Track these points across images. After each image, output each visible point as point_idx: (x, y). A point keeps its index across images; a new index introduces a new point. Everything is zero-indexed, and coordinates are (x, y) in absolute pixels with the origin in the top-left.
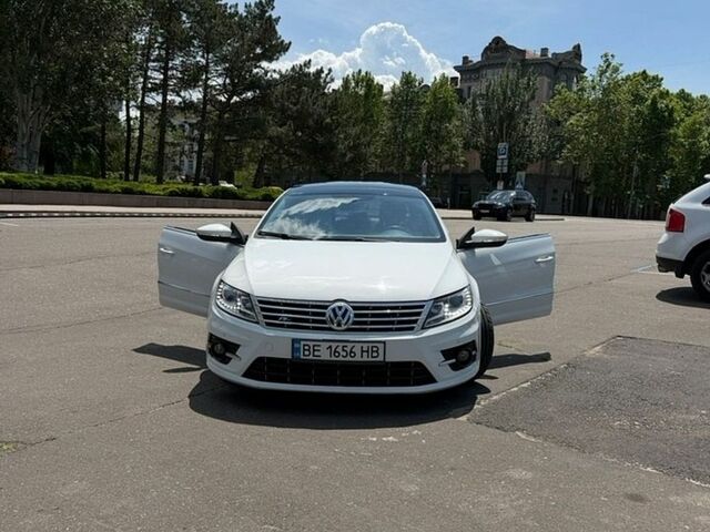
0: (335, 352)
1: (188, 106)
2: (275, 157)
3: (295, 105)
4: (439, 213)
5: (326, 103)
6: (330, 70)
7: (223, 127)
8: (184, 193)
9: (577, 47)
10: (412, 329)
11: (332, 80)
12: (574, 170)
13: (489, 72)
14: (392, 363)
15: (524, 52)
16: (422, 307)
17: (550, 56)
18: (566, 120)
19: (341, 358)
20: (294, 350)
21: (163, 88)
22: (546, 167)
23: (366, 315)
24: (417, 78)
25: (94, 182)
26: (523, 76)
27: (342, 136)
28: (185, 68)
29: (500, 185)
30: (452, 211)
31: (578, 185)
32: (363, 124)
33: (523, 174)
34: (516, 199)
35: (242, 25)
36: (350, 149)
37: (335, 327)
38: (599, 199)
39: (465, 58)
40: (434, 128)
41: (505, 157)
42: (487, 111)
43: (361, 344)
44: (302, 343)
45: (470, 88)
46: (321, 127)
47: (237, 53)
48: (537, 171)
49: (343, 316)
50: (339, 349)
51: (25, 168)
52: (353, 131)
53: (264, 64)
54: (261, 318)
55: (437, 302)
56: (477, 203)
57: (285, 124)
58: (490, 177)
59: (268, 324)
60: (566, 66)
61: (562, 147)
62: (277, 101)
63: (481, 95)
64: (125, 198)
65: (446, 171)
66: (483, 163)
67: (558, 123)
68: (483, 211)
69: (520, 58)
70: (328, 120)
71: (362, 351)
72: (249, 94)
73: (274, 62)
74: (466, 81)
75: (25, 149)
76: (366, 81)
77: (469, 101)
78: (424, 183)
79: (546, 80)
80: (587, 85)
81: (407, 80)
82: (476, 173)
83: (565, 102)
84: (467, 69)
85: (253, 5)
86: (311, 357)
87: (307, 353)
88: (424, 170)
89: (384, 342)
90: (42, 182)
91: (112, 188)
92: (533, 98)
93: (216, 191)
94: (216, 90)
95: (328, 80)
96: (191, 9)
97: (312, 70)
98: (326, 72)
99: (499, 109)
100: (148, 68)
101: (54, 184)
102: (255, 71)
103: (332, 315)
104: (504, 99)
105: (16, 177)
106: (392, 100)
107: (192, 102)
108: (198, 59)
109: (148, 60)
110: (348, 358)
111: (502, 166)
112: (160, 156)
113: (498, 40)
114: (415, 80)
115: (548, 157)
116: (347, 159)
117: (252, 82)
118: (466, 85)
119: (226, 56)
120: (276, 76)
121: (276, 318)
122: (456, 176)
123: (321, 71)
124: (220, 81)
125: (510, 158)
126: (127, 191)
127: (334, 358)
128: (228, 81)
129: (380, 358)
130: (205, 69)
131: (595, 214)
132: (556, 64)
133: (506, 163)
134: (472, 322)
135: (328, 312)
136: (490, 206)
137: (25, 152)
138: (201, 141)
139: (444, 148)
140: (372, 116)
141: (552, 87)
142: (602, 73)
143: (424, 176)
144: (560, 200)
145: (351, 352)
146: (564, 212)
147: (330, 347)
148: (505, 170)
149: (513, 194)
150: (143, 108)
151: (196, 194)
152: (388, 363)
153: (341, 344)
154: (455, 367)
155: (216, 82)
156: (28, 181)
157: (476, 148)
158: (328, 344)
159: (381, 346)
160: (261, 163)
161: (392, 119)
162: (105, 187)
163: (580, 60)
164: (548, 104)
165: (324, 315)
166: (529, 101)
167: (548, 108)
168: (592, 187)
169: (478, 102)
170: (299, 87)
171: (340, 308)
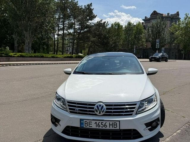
0: (98, 125)
1: (70, 34)
2: (93, 46)
3: (98, 32)
4: (139, 60)
5: (106, 31)
6: (108, 22)
7: (79, 39)
8: (68, 57)
9: (178, 12)
10: (131, 114)
11: (108, 25)
12: (178, 47)
13: (153, 20)
14: (123, 130)
15: (162, 14)
16: (136, 104)
17: (170, 15)
18: (175, 33)
19: (100, 128)
20: (81, 124)
21: (63, 29)
22: (170, 46)
23: (111, 109)
24: (132, 23)
25: (44, 55)
26: (162, 21)
27: (111, 40)
28: (69, 24)
29: (157, 52)
30: (143, 59)
31: (179, 51)
32: (117, 36)
33: (164, 48)
34: (162, 55)
35: (84, 11)
36: (113, 43)
37: (98, 113)
38: (186, 55)
39: (146, 17)
40: (137, 36)
41: (158, 43)
42: (152, 31)
43: (109, 122)
44: (84, 121)
45: (147, 25)
46: (105, 38)
47: (82, 19)
48: (168, 47)
49: (101, 109)
50: (100, 124)
51: (27, 52)
52: (114, 38)
53: (90, 21)
54: (68, 110)
55: (142, 102)
56: (151, 57)
57: (95, 37)
58: (154, 49)
59: (71, 112)
60: (175, 18)
61: (174, 40)
62: (93, 31)
63: (150, 27)
64: (52, 59)
65: (141, 48)
66: (152, 46)
67: (173, 34)
68: (152, 59)
69: (162, 16)
70: (107, 36)
71: (110, 125)
72: (86, 29)
73: (92, 21)
74: (146, 23)
75: (27, 47)
76: (118, 25)
77: (147, 28)
78: (135, 52)
79: (169, 22)
80: (181, 23)
81: (129, 24)
82: (150, 48)
83: (175, 28)
84: (146, 20)
85: (86, 5)
86: (88, 127)
87: (86, 125)
88: (135, 48)
89: (119, 121)
90: (30, 55)
91: (49, 56)
92: (165, 27)
93: (77, 56)
94: (77, 29)
95: (107, 25)
96: (70, 8)
97: (103, 22)
98: (106, 22)
99: (156, 30)
100: (59, 24)
101: (33, 56)
102: (87, 23)
103: (97, 109)
104: (157, 28)
105: (23, 54)
106: (125, 30)
107: (70, 33)
108: (72, 21)
109: (59, 22)
110: (104, 128)
111: (158, 46)
112: (63, 47)
113: (155, 12)
114: (131, 24)
115: (171, 43)
116: (113, 46)
117: (87, 27)
118: (146, 24)
119: (79, 20)
120: (93, 24)
121: (74, 109)
122: (144, 50)
123: (105, 22)
124: (78, 27)
125: (160, 44)
126: (53, 57)
127: (97, 128)
128: (80, 26)
129: (118, 128)
130: (74, 24)
131: (185, 59)
132: (172, 17)
133: (159, 45)
134: (157, 110)
135: (95, 107)
136: (155, 58)
137: (27, 48)
138: (73, 43)
139: (140, 42)
140: (119, 34)
141: (171, 24)
142: (185, 19)
143: (135, 50)
144: (174, 55)
145: (105, 125)
146: (176, 59)
147: (96, 123)
148: (159, 47)
149: (161, 54)
150: (58, 35)
151: (71, 57)
152: (121, 130)
153: (101, 122)
154: (151, 130)
155: (77, 27)
156: (26, 55)
157: (150, 41)
158: (95, 121)
159: (118, 123)
160: (89, 48)
161: (125, 35)
162: (47, 56)
163: (179, 16)
164: (170, 28)
165: (93, 108)
166: (164, 28)
167: (170, 30)
168: (184, 51)
169: (149, 29)
170: (99, 27)
171: (100, 105)
